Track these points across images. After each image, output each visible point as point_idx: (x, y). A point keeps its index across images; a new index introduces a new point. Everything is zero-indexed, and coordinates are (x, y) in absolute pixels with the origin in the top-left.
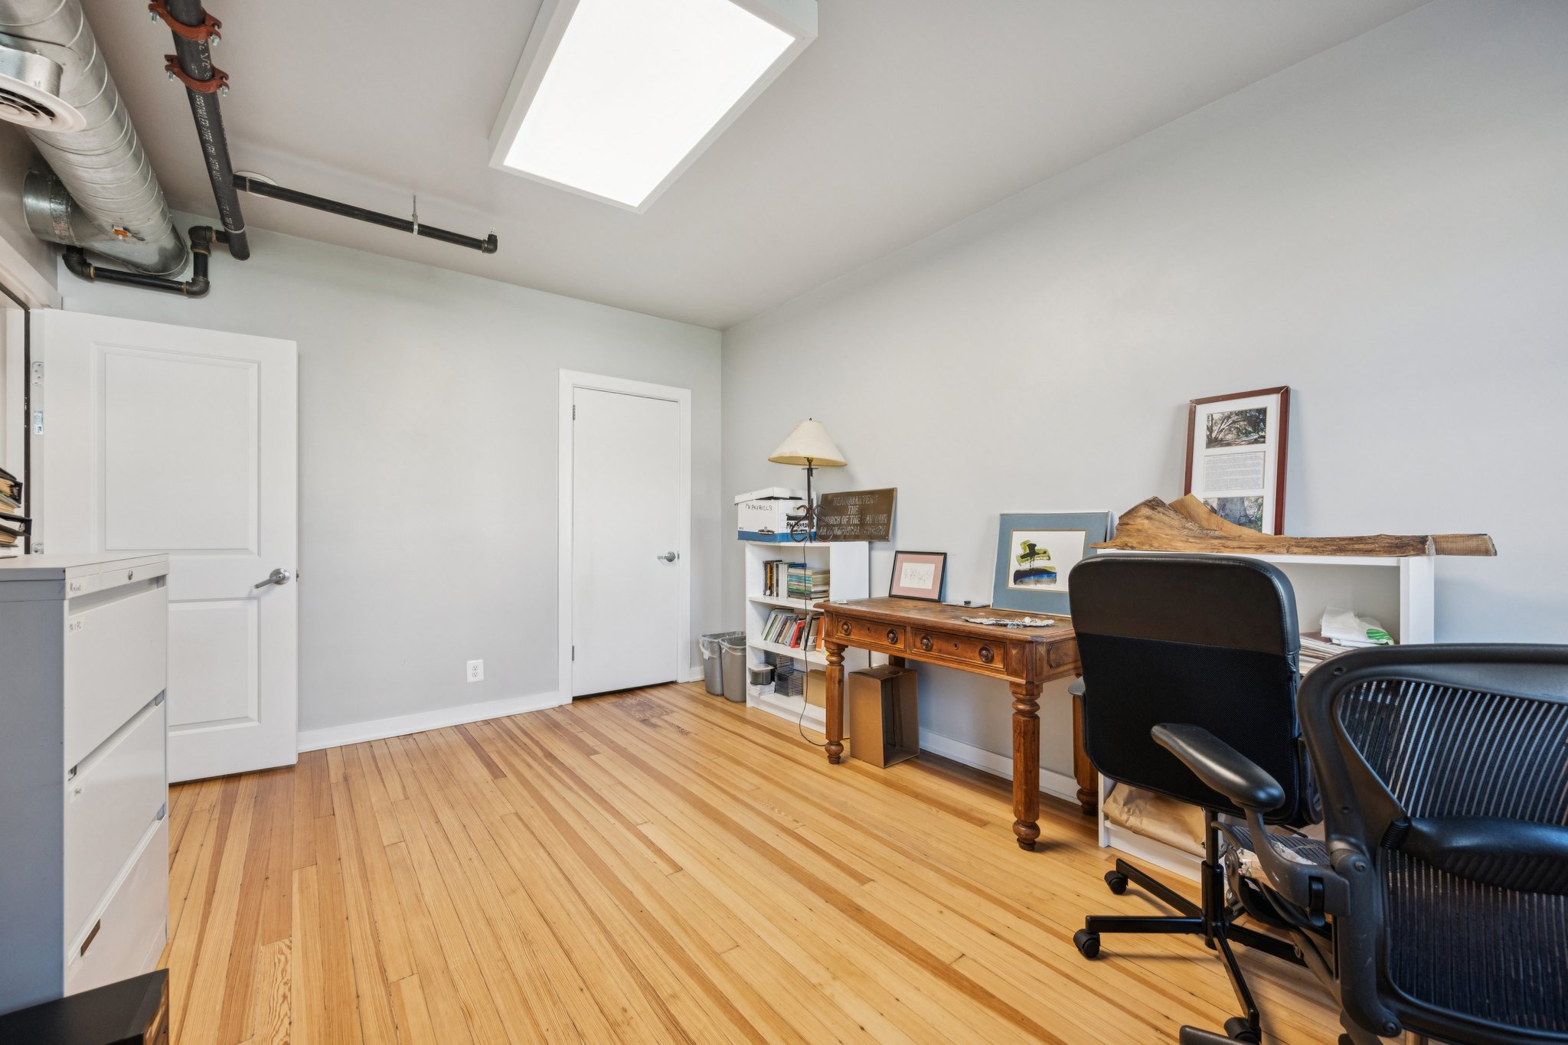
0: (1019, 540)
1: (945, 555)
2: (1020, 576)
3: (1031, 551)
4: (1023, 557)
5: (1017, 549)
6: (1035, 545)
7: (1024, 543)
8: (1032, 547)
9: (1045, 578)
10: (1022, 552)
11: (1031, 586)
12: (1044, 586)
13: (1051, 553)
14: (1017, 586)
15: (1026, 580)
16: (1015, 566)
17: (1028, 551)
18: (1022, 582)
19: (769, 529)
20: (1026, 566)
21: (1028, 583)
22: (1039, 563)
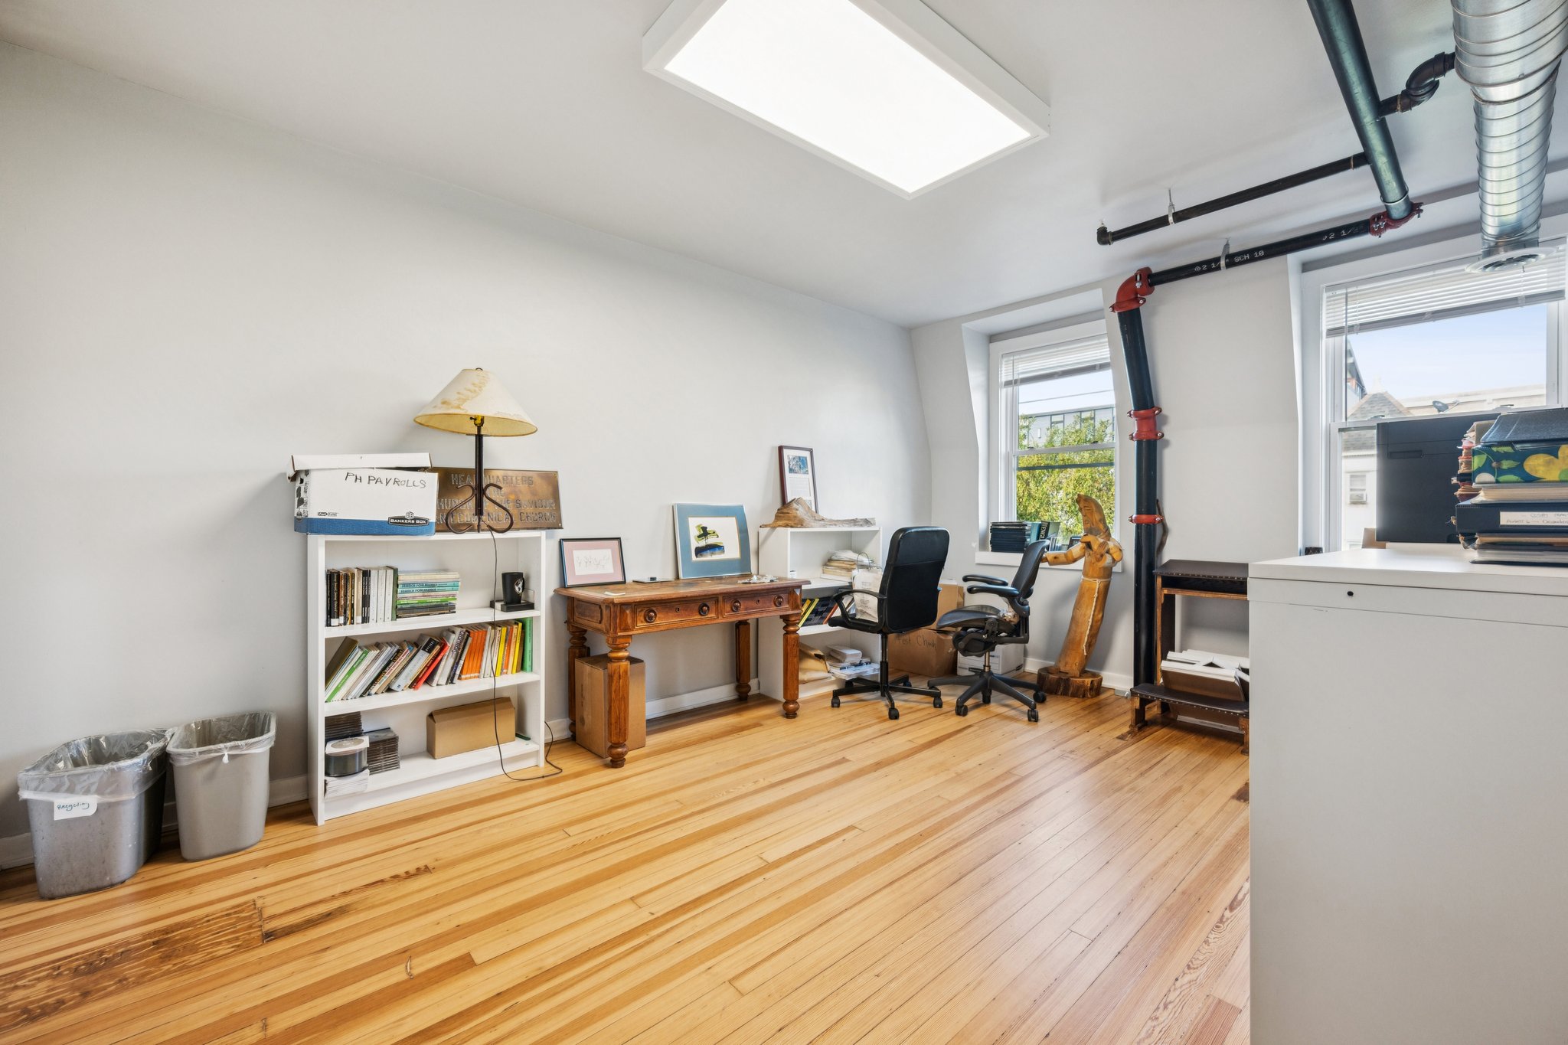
0: (694, 524)
1: (619, 538)
2: (699, 551)
3: (705, 533)
4: (699, 537)
5: (694, 532)
6: (706, 528)
7: (698, 526)
8: (704, 529)
9: (717, 551)
10: (698, 533)
11: (708, 557)
12: (717, 557)
13: (717, 532)
14: (698, 559)
15: (704, 553)
16: (695, 544)
17: (702, 532)
18: (701, 555)
19: (416, 515)
20: (702, 543)
21: (705, 556)
22: (711, 540)
